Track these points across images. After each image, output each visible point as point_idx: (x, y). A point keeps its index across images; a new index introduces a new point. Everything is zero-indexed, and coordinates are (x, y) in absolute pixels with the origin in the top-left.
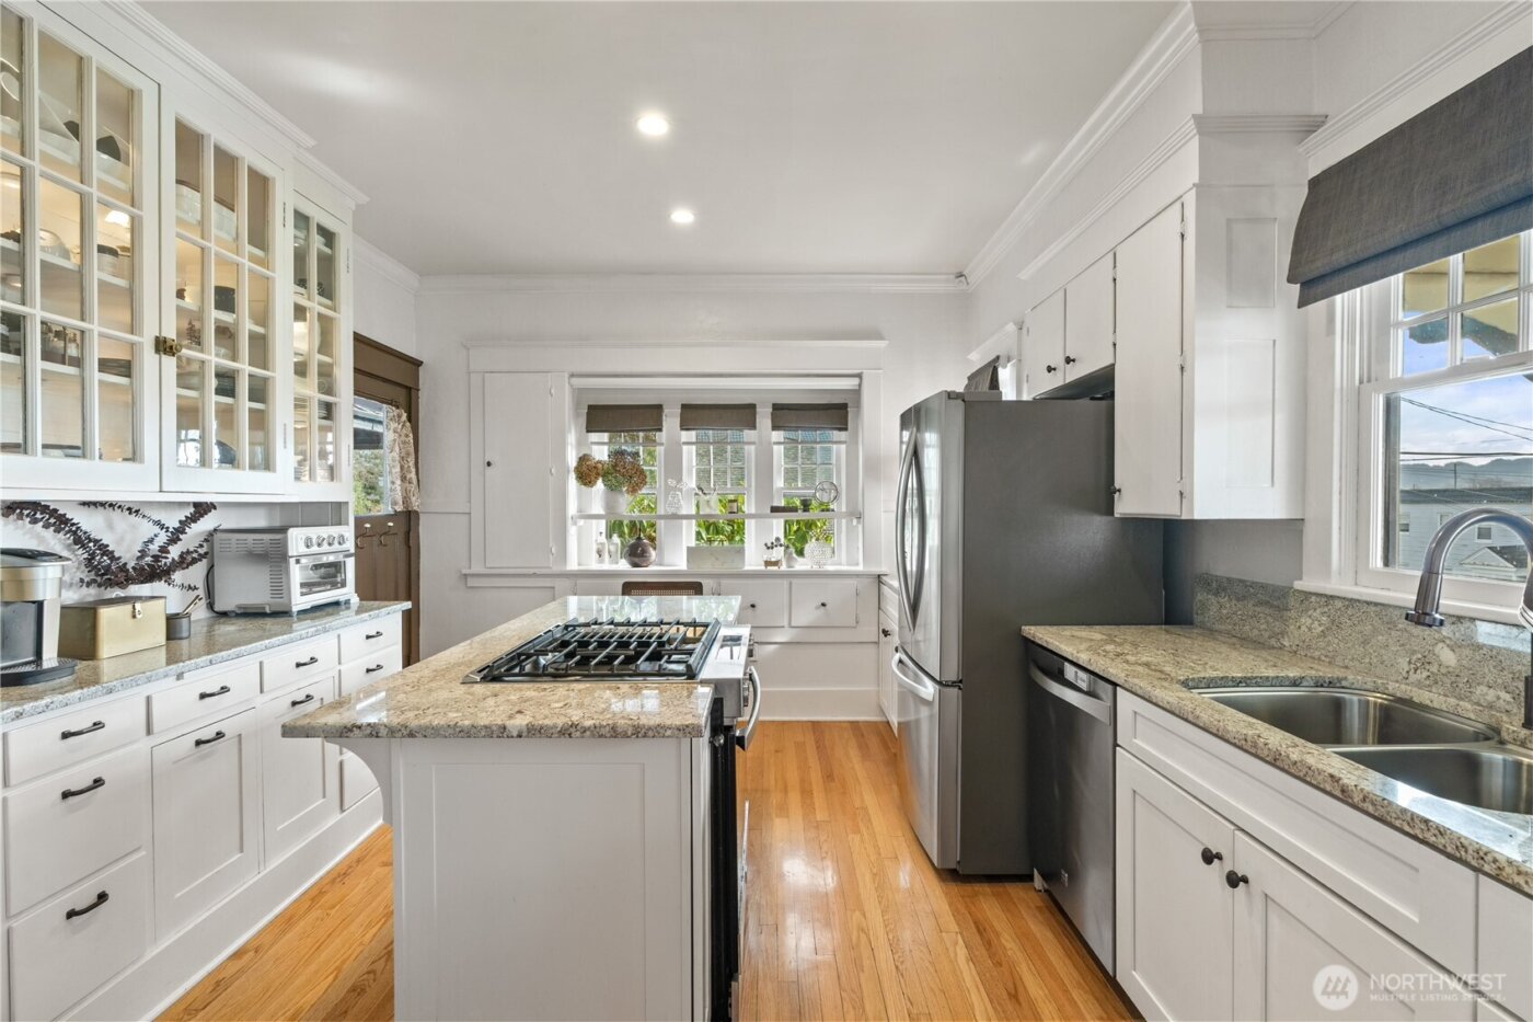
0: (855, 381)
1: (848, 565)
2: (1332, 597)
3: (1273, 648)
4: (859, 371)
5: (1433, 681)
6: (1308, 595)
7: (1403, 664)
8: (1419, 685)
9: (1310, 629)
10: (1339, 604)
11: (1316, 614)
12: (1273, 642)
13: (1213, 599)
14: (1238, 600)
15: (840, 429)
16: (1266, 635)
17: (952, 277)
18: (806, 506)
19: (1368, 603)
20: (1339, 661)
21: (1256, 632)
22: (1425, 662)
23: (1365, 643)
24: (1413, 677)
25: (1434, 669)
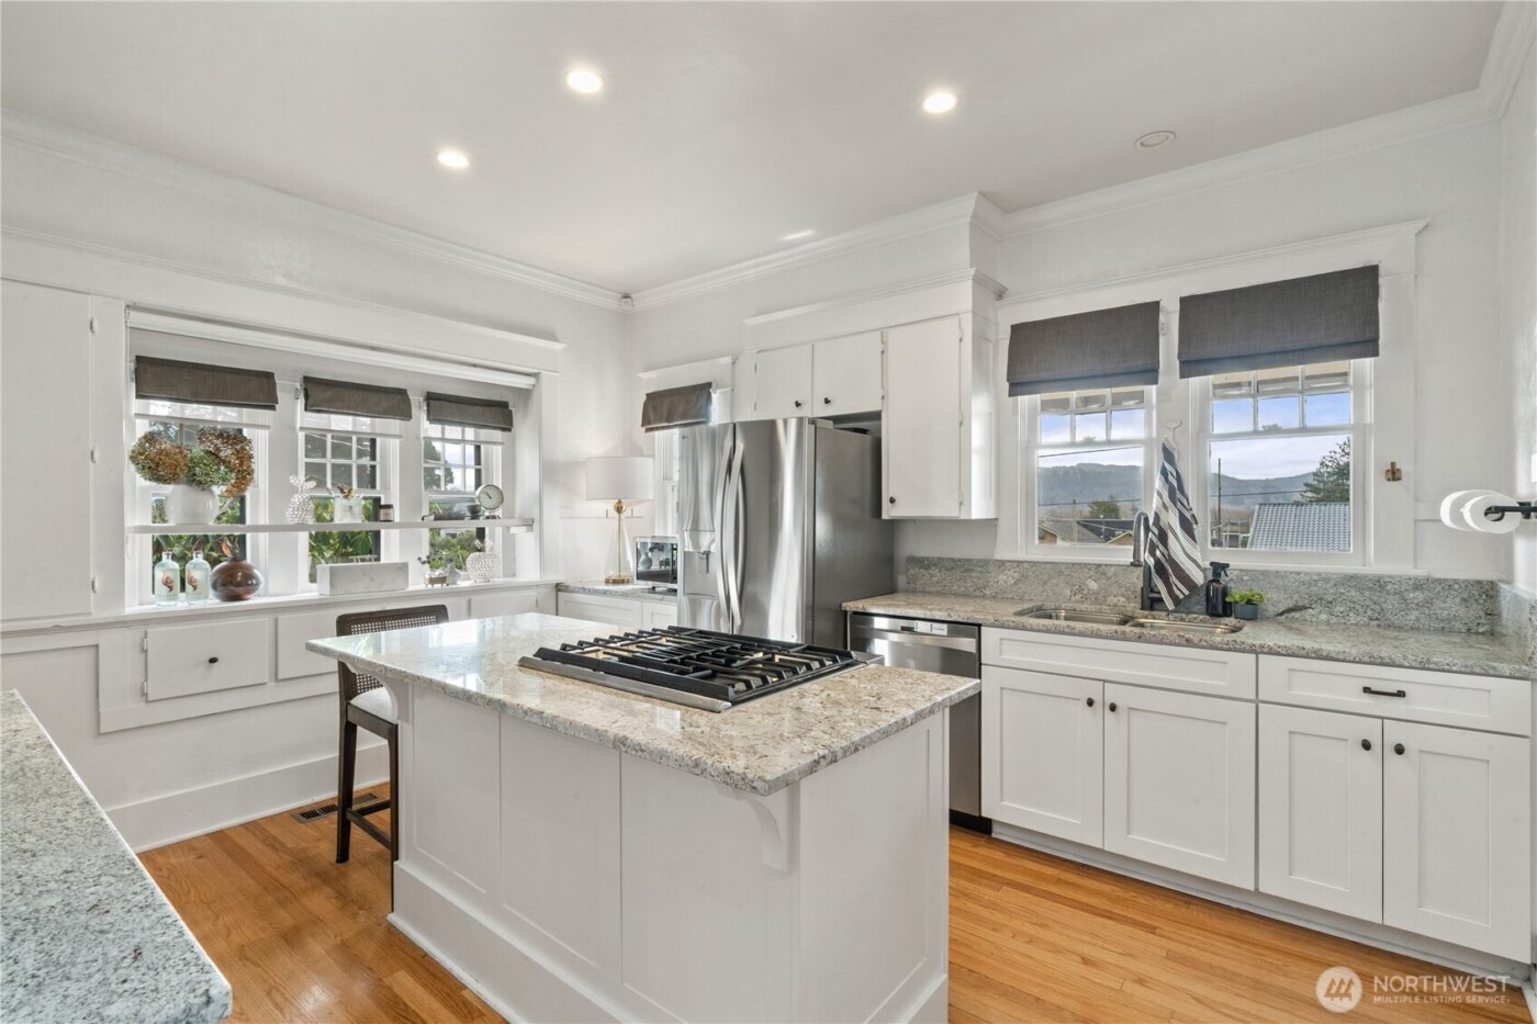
0: (532, 381)
1: (504, 576)
2: (1022, 562)
3: (977, 597)
4: (535, 371)
5: (1085, 599)
6: (1003, 563)
7: (1068, 593)
8: (1077, 602)
9: (1006, 582)
10: (1026, 565)
11: (1011, 572)
12: (977, 593)
13: (924, 572)
14: (947, 570)
15: (504, 429)
16: (971, 590)
17: (620, 296)
18: (475, 513)
19: (1046, 563)
20: (1026, 597)
21: (962, 589)
22: (1081, 590)
23: (1045, 583)
24: (1073, 599)
25: (1085, 592)
